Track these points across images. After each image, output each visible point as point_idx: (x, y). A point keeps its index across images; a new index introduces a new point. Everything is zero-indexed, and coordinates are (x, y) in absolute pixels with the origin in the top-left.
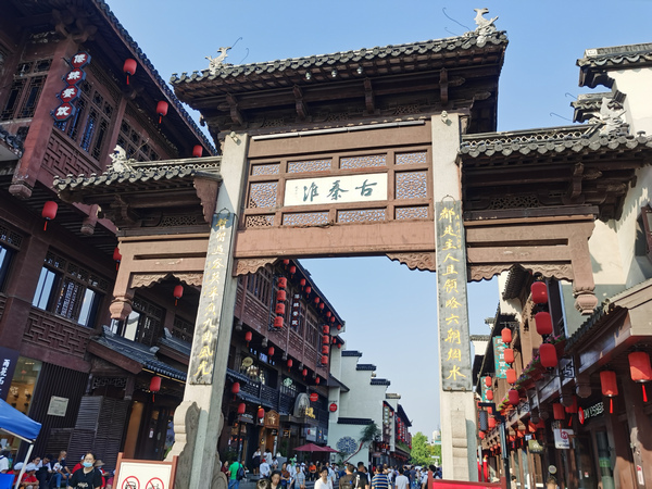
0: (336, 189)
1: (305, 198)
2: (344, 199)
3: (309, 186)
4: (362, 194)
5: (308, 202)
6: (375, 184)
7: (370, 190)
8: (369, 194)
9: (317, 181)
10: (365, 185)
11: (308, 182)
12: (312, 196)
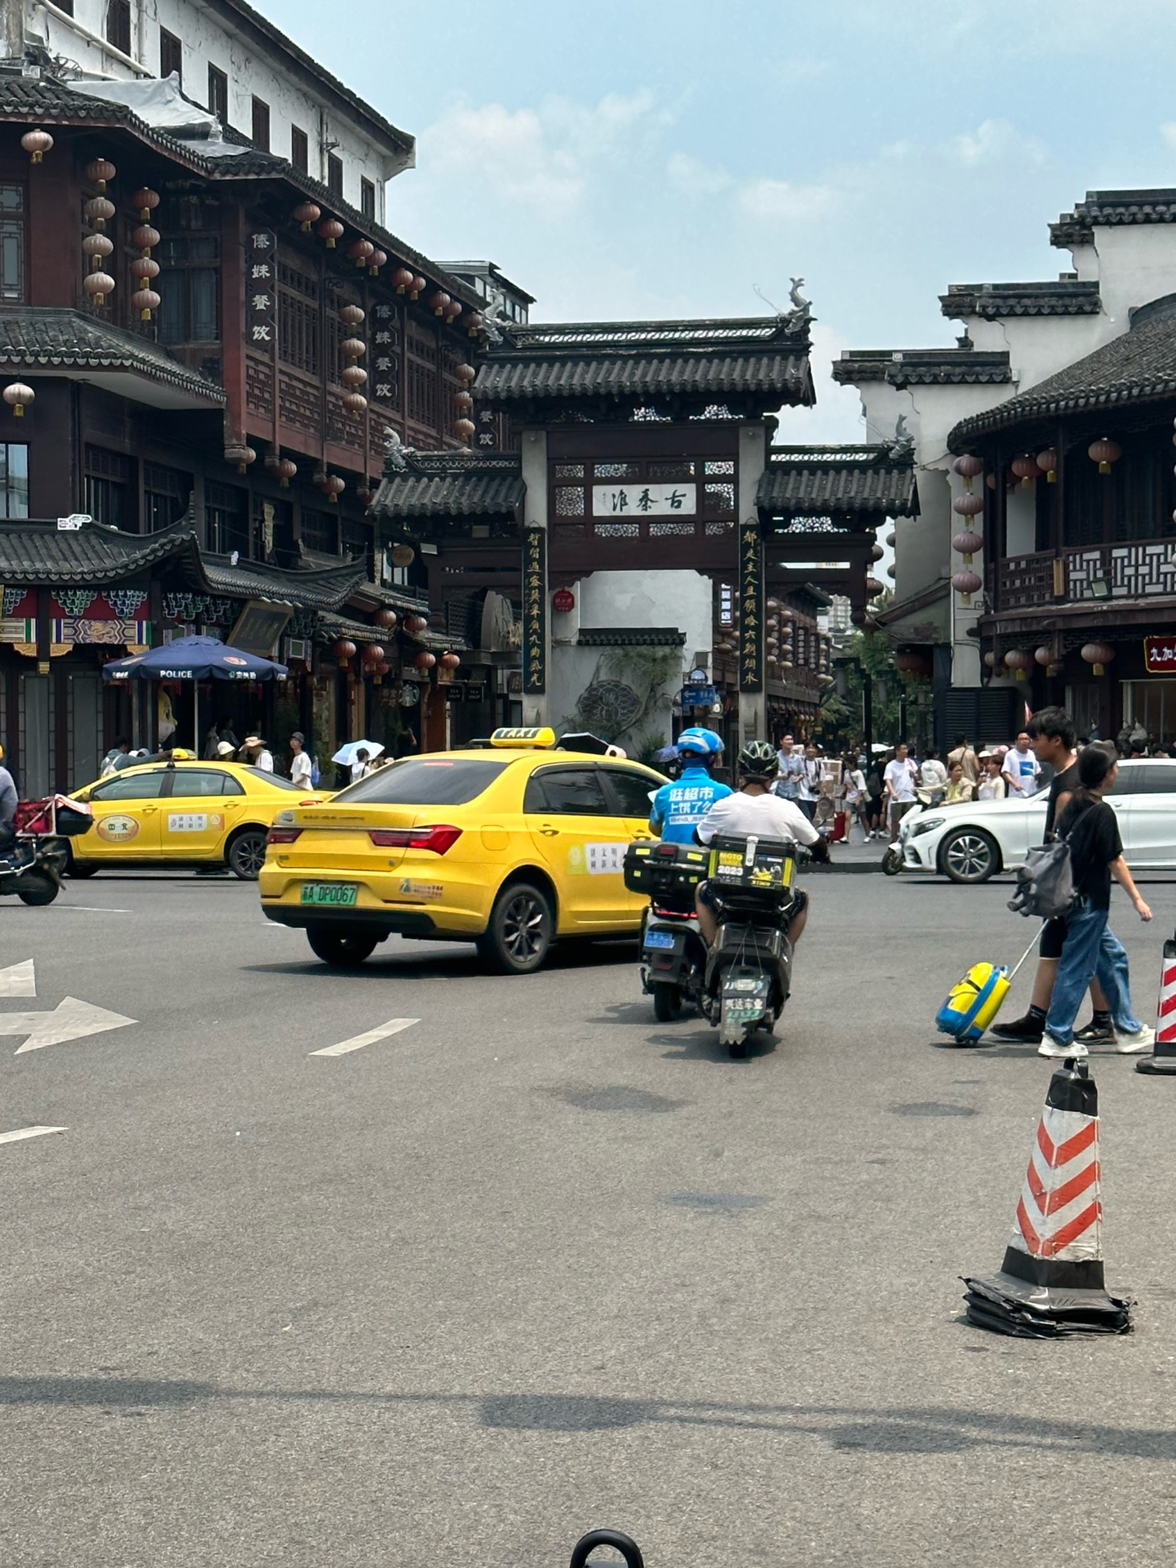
0: (645, 498)
1: (614, 509)
2: (654, 510)
3: (617, 494)
4: (672, 505)
5: (617, 513)
6: (684, 495)
7: (680, 502)
8: (678, 507)
9: (625, 488)
10: (674, 496)
11: (616, 489)
12: (622, 505)
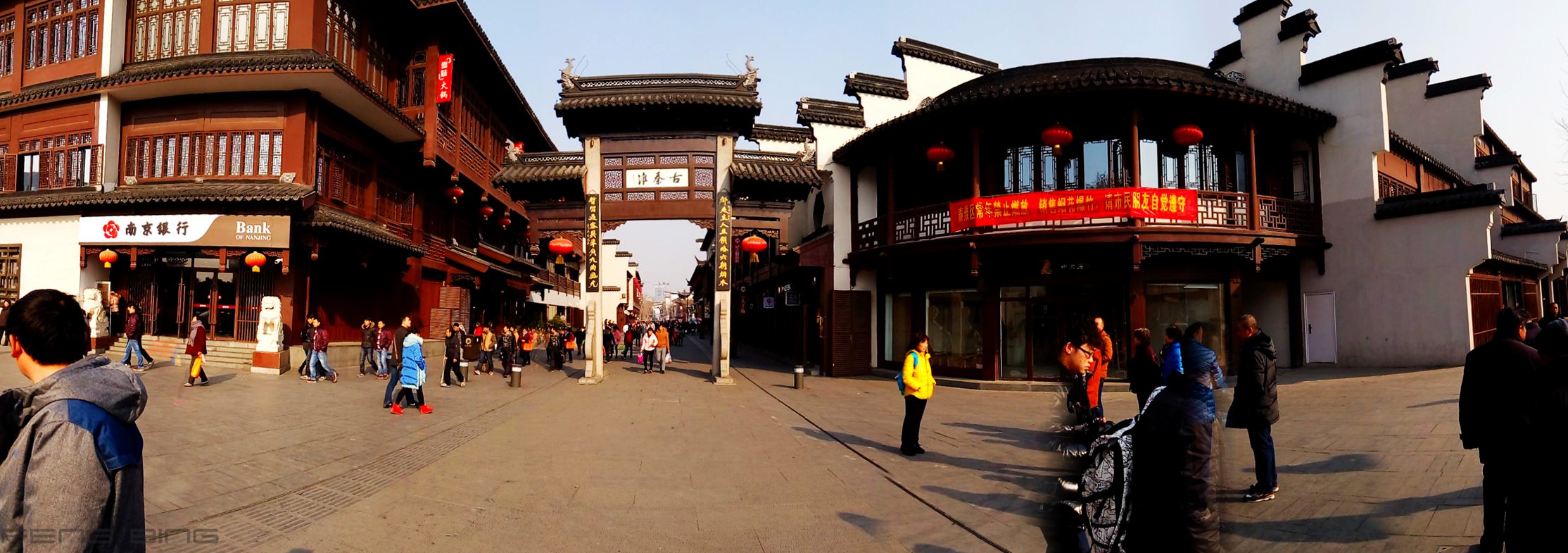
0: (658, 177)
1: (640, 183)
2: (663, 184)
3: (641, 175)
4: (674, 181)
5: (641, 186)
6: (680, 175)
8: (677, 182)
9: (647, 172)
10: (675, 176)
11: (640, 172)
12: (644, 182)
